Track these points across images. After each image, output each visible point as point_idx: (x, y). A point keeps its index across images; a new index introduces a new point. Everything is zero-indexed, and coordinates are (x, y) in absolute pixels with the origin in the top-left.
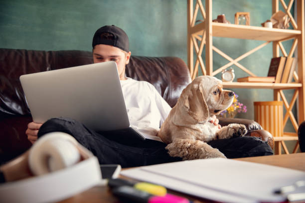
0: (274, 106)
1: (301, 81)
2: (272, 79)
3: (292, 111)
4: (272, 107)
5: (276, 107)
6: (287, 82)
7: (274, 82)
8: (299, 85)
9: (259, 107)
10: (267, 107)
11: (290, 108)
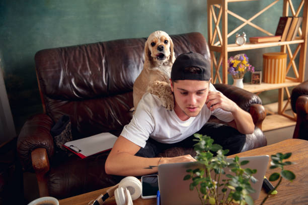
0: (279, 59)
1: (303, 38)
2: (279, 38)
3: (295, 61)
4: (277, 60)
5: (281, 60)
6: (291, 40)
7: (280, 41)
8: (302, 41)
9: (266, 60)
10: (273, 60)
11: (293, 58)
